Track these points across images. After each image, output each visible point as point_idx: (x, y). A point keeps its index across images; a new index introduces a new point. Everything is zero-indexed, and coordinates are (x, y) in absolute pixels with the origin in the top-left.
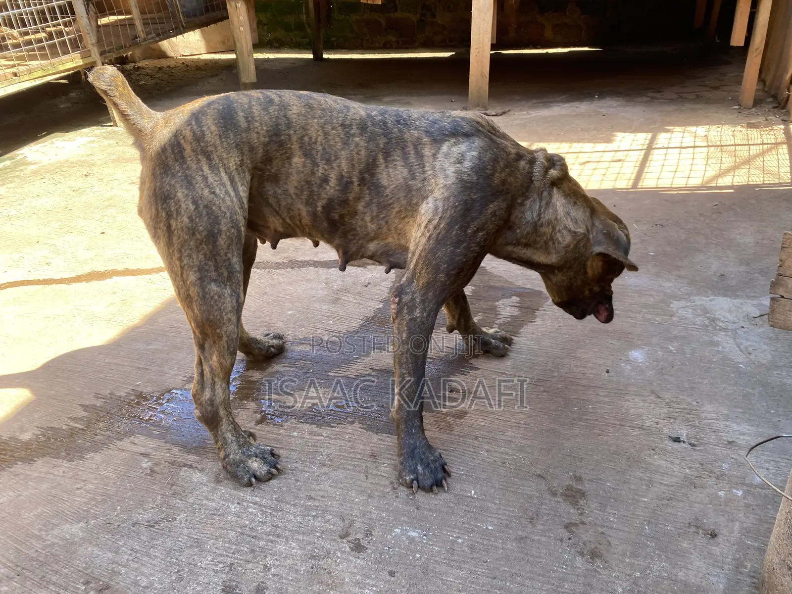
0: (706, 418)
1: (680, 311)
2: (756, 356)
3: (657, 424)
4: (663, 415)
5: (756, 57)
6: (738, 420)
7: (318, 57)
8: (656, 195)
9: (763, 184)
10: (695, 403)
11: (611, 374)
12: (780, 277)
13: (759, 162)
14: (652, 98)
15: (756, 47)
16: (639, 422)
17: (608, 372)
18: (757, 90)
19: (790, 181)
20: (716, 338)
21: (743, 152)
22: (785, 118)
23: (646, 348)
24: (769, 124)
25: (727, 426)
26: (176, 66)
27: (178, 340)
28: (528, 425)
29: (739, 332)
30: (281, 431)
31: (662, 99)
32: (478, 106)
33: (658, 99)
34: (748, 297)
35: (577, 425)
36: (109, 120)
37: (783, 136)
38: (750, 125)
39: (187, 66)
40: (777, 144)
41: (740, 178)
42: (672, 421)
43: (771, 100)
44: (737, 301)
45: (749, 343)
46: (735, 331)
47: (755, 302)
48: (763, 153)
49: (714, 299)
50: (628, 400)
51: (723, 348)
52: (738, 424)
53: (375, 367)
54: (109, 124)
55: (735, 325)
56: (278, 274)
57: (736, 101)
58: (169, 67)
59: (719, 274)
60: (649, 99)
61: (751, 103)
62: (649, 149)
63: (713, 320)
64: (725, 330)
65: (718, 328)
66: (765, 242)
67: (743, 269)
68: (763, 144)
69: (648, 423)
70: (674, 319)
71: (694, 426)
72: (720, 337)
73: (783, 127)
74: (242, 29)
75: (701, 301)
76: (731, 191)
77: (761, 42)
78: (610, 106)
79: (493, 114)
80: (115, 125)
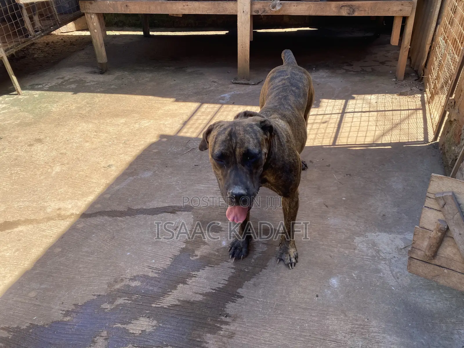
0: (372, 332)
1: (359, 245)
2: (402, 280)
3: (345, 337)
4: (348, 330)
5: (405, 52)
6: (391, 333)
7: (146, 34)
8: (346, 150)
9: (408, 142)
10: (366, 320)
11: (319, 298)
13: (404, 126)
14: (347, 71)
15: (405, 46)
16: (334, 337)
17: (317, 296)
19: (423, 140)
20: (380, 267)
21: (397, 117)
22: (422, 88)
23: (340, 276)
24: (412, 93)
25: (384, 337)
26: (57, 42)
27: (60, 279)
28: (271, 342)
29: (393, 261)
31: (352, 71)
32: (244, 78)
33: (350, 71)
34: (399, 233)
35: (299, 340)
36: (14, 90)
37: (420, 103)
38: (401, 94)
39: (64, 42)
40: (416, 110)
41: (394, 137)
42: (353, 335)
43: (414, 74)
44: (392, 236)
45: (398, 270)
46: (390, 260)
47: (402, 236)
48: (408, 117)
49: (379, 235)
50: (328, 319)
51: (384, 274)
52: (390, 335)
53: (180, 299)
54: (14, 93)
55: (391, 256)
56: (122, 221)
57: (394, 74)
58: (53, 42)
59: (382, 215)
60: (344, 71)
61: (403, 77)
62: (343, 113)
63: (378, 251)
64: (384, 259)
65: (381, 258)
66: (409, 188)
67: (395, 210)
68: (409, 110)
69: (339, 337)
70: (356, 251)
71: (366, 338)
72: (382, 266)
73: (420, 95)
74: (96, 31)
75: (372, 236)
76: (390, 147)
77: (408, 43)
78: (322, 77)
79: (253, 83)
80: (19, 94)
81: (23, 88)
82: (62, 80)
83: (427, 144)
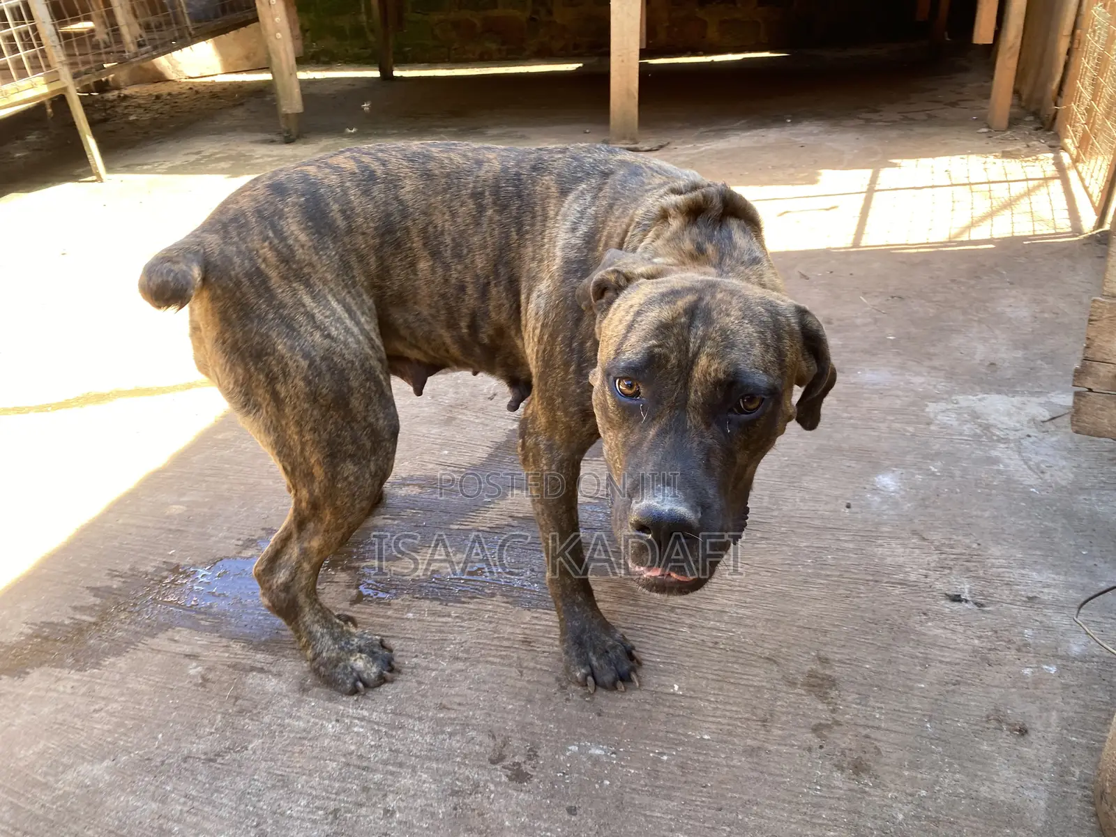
0: (993, 566)
1: (939, 417)
2: (1052, 476)
3: (926, 576)
4: (933, 565)
5: (1010, 58)
6: (1039, 567)
7: (387, 76)
8: (887, 255)
9: (1034, 235)
10: (975, 546)
11: (853, 509)
12: (1088, 363)
13: (1023, 205)
14: (868, 121)
15: (1009, 44)
16: (901, 576)
17: (848, 506)
18: (1012, 106)
19: (1070, 230)
20: (994, 453)
21: (1001, 192)
22: (1053, 143)
23: (899, 471)
24: (1032, 152)
25: (1023, 575)
26: (180, 94)
27: (226, 486)
28: (745, 587)
29: (1026, 443)
30: (390, 613)
31: (881, 121)
32: (624, 138)
33: (876, 121)
34: (1032, 394)
35: (814, 584)
36: (90, 173)
37: (1054, 168)
38: (1006, 155)
39: (197, 92)
40: (1046, 179)
41: (1002, 228)
42: (947, 571)
43: (1031, 118)
44: (1017, 400)
45: (1040, 458)
46: (1018, 441)
47: (1042, 400)
48: (1028, 193)
49: (984, 398)
50: (881, 545)
51: (1006, 466)
52: (1039, 572)
53: (516, 515)
54: (90, 179)
55: (1019, 434)
57: (984, 121)
58: (169, 94)
59: (987, 364)
60: (862, 122)
61: (1005, 123)
62: (871, 191)
63: (987, 427)
64: (1005, 440)
65: (995, 438)
66: (1046, 315)
67: (1020, 354)
68: (1027, 180)
69: (913, 577)
70: (933, 428)
71: (978, 578)
72: (999, 451)
73: (1051, 155)
74: (279, 35)
75: (966, 400)
76: (991, 246)
77: (1016, 37)
78: (811, 134)
79: (647, 148)
80: (100, 179)
81: (109, 169)
82: (196, 157)
83: (1081, 237)
